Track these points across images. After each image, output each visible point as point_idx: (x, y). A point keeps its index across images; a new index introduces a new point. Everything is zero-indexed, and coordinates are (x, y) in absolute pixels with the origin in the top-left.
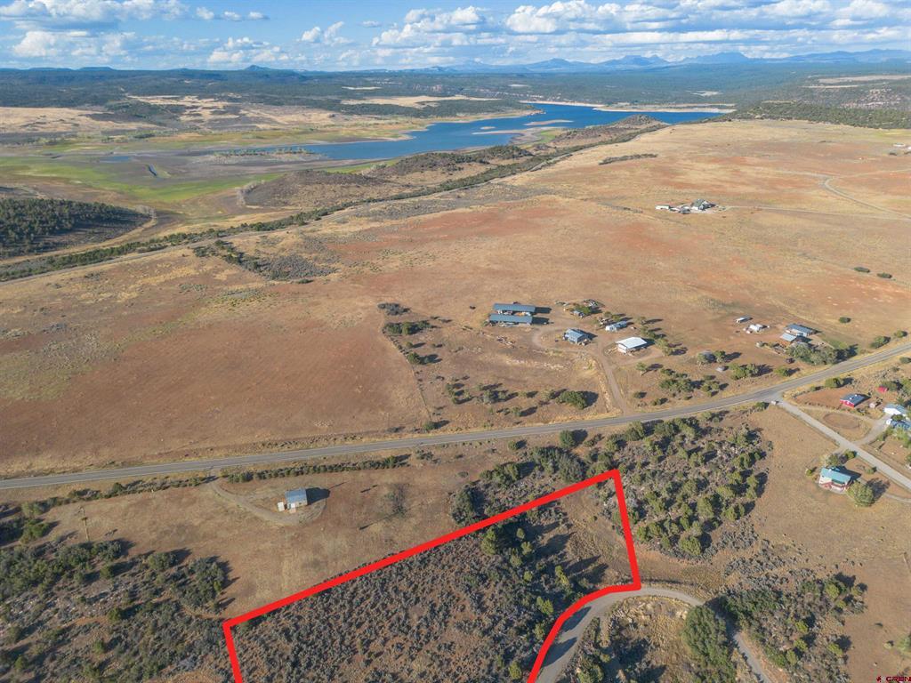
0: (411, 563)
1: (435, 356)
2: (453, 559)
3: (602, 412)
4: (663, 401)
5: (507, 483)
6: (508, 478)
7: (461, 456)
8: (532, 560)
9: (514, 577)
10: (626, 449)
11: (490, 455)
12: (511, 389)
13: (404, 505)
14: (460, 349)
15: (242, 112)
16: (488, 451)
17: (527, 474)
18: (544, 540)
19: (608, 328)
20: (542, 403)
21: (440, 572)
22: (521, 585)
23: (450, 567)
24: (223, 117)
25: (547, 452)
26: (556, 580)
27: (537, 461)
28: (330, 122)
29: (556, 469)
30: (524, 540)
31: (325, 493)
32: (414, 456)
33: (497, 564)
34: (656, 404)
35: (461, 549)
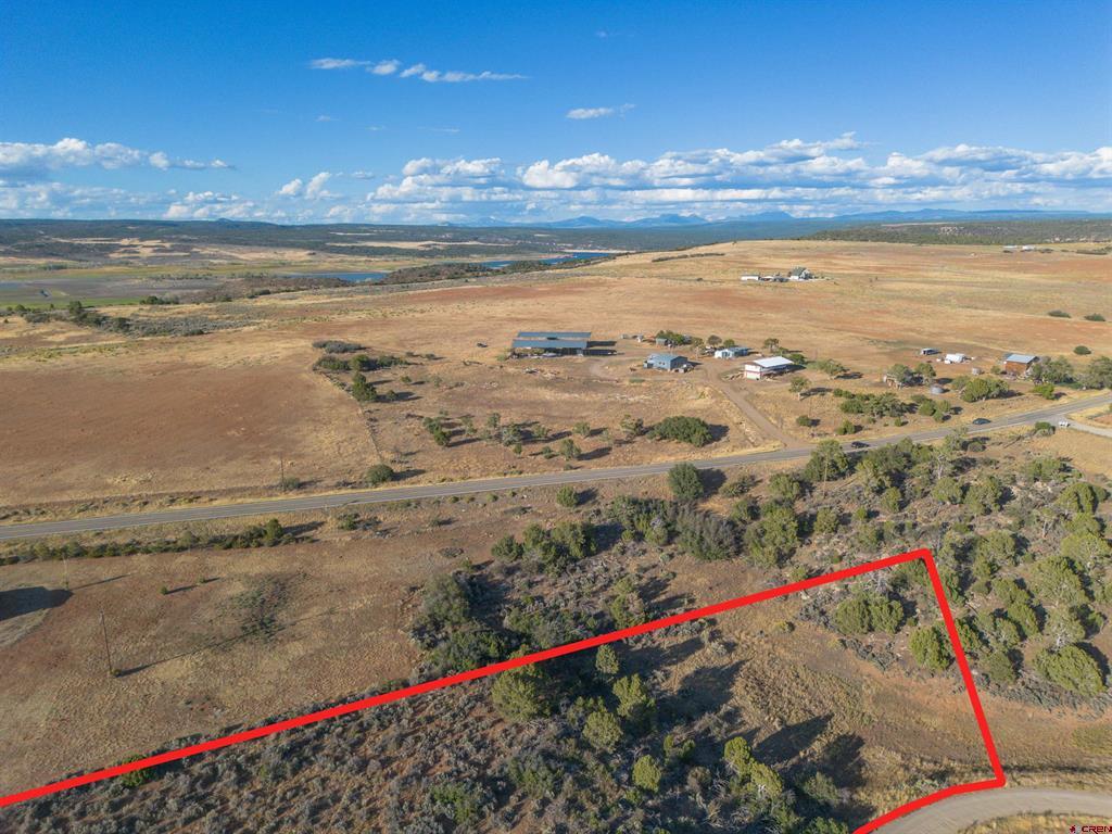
0: (252, 759)
1: (410, 394)
2: (401, 740)
3: (743, 446)
4: (858, 429)
5: (561, 561)
6: (562, 550)
7: (448, 522)
8: (647, 731)
9: (602, 780)
10: (815, 494)
11: (516, 517)
12: (557, 428)
13: (282, 616)
14: (457, 385)
15: (195, 250)
16: (513, 511)
17: (605, 546)
18: (672, 679)
19: (718, 354)
20: (620, 443)
21: (344, 780)
22: (627, 804)
23: (385, 763)
24: (168, 254)
25: (645, 506)
26: (734, 783)
27: (626, 523)
28: (309, 258)
29: (672, 535)
30: (620, 675)
31: (59, 597)
32: (332, 522)
33: (544, 742)
34: (845, 432)
35: (430, 711)
